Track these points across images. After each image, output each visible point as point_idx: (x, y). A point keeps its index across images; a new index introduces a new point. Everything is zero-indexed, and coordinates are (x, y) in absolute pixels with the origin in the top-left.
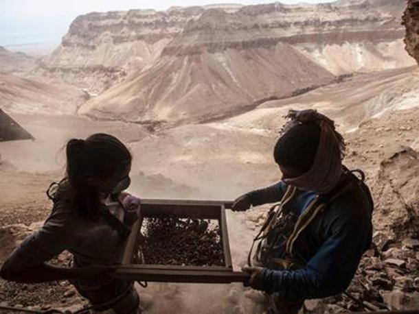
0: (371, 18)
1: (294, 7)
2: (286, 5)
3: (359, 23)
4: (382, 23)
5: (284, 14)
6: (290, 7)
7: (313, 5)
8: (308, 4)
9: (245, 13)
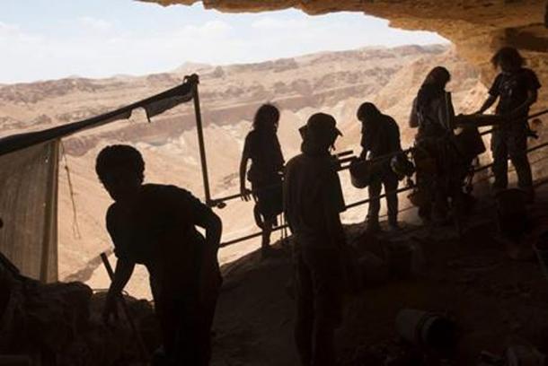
0: (234, 90)
1: (110, 83)
2: (93, 80)
3: (219, 97)
4: (250, 94)
5: (91, 95)
6: (103, 83)
7: (142, 77)
8: (133, 78)
9: (11, 98)
